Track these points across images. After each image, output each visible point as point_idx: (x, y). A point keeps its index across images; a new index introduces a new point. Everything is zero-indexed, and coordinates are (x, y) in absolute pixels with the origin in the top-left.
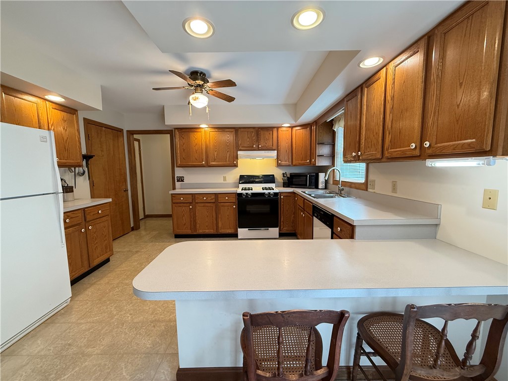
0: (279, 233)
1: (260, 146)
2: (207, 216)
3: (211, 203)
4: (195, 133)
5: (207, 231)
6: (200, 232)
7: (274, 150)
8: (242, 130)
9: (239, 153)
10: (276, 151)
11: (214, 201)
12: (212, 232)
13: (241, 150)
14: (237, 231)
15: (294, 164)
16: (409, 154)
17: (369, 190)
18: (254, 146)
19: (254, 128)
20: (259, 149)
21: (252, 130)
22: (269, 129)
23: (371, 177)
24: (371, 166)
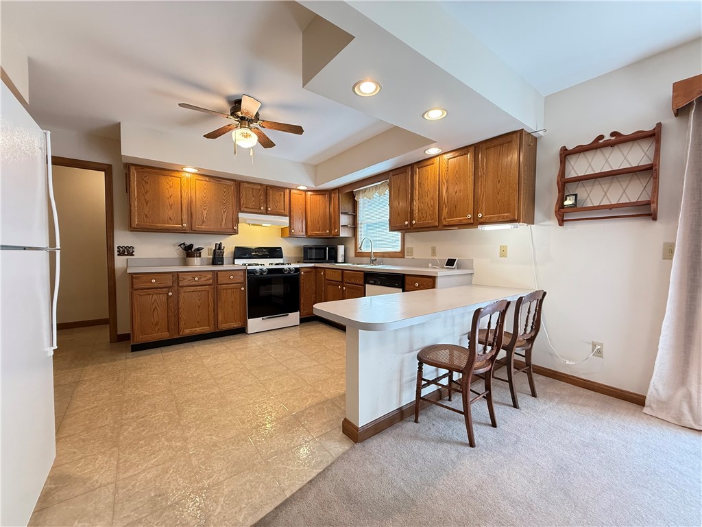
0: (300, 319)
1: (269, 209)
2: (199, 307)
3: (205, 285)
4: (170, 178)
5: (198, 330)
6: (187, 332)
7: (286, 216)
8: (246, 185)
9: (240, 215)
10: (288, 218)
11: (211, 281)
12: (206, 329)
13: (243, 212)
14: (246, 323)
15: (309, 234)
17: (406, 257)
18: (262, 208)
19: (261, 185)
20: (267, 213)
21: (259, 187)
22: (280, 189)
23: (407, 245)
24: (407, 235)
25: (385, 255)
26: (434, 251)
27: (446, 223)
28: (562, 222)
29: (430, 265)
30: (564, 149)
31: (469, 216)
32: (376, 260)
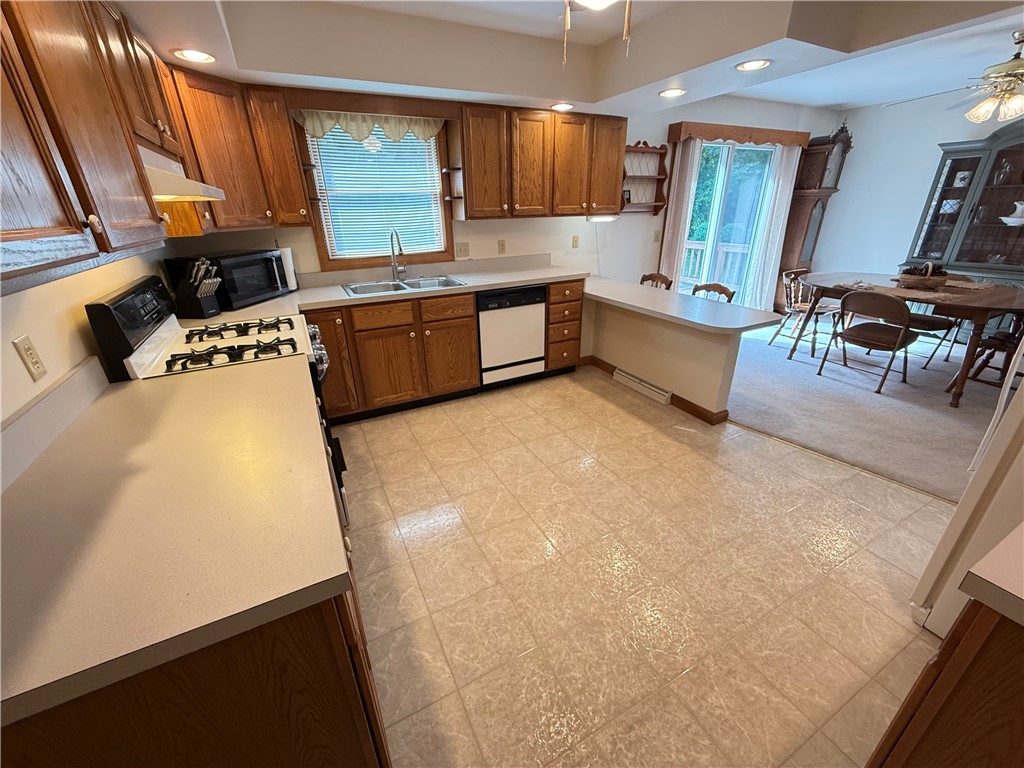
7: (180, 159)
15: (221, 223)
24: (457, 225)
26: (502, 247)
31: (585, 206)
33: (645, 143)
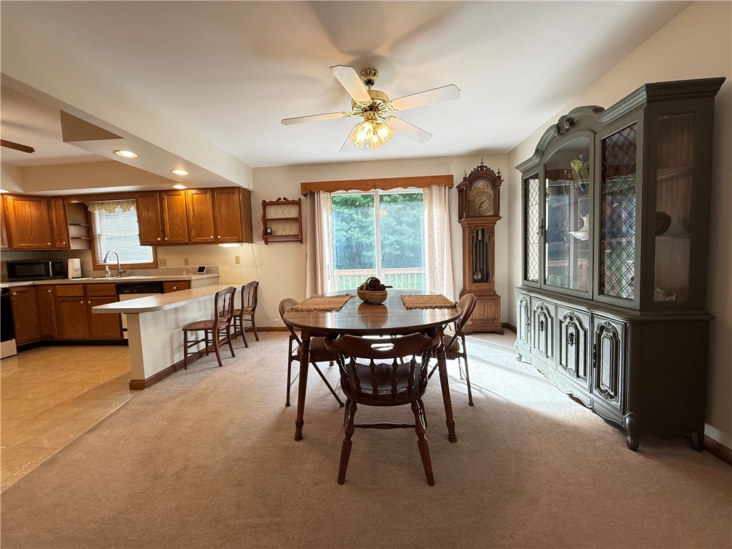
0: (18, 347)
15: (15, 247)
16: (209, 241)
17: (159, 267)
23: (160, 257)
24: (159, 249)
25: (136, 267)
26: (186, 262)
27: (195, 241)
28: (266, 243)
29: (184, 273)
30: (264, 202)
31: (212, 237)
32: (125, 272)
33: (284, 199)
